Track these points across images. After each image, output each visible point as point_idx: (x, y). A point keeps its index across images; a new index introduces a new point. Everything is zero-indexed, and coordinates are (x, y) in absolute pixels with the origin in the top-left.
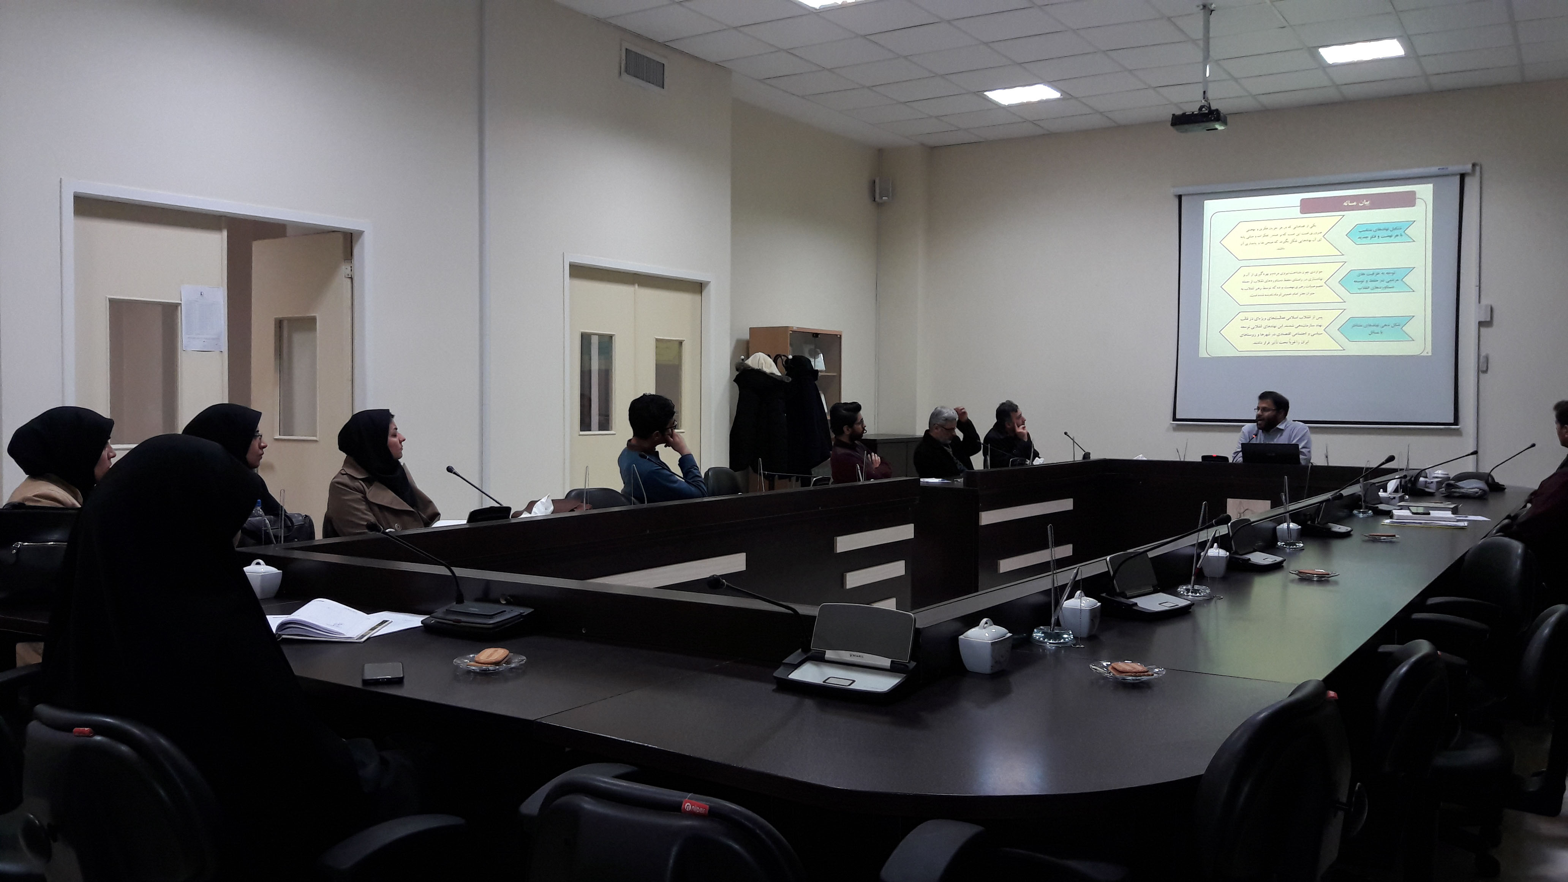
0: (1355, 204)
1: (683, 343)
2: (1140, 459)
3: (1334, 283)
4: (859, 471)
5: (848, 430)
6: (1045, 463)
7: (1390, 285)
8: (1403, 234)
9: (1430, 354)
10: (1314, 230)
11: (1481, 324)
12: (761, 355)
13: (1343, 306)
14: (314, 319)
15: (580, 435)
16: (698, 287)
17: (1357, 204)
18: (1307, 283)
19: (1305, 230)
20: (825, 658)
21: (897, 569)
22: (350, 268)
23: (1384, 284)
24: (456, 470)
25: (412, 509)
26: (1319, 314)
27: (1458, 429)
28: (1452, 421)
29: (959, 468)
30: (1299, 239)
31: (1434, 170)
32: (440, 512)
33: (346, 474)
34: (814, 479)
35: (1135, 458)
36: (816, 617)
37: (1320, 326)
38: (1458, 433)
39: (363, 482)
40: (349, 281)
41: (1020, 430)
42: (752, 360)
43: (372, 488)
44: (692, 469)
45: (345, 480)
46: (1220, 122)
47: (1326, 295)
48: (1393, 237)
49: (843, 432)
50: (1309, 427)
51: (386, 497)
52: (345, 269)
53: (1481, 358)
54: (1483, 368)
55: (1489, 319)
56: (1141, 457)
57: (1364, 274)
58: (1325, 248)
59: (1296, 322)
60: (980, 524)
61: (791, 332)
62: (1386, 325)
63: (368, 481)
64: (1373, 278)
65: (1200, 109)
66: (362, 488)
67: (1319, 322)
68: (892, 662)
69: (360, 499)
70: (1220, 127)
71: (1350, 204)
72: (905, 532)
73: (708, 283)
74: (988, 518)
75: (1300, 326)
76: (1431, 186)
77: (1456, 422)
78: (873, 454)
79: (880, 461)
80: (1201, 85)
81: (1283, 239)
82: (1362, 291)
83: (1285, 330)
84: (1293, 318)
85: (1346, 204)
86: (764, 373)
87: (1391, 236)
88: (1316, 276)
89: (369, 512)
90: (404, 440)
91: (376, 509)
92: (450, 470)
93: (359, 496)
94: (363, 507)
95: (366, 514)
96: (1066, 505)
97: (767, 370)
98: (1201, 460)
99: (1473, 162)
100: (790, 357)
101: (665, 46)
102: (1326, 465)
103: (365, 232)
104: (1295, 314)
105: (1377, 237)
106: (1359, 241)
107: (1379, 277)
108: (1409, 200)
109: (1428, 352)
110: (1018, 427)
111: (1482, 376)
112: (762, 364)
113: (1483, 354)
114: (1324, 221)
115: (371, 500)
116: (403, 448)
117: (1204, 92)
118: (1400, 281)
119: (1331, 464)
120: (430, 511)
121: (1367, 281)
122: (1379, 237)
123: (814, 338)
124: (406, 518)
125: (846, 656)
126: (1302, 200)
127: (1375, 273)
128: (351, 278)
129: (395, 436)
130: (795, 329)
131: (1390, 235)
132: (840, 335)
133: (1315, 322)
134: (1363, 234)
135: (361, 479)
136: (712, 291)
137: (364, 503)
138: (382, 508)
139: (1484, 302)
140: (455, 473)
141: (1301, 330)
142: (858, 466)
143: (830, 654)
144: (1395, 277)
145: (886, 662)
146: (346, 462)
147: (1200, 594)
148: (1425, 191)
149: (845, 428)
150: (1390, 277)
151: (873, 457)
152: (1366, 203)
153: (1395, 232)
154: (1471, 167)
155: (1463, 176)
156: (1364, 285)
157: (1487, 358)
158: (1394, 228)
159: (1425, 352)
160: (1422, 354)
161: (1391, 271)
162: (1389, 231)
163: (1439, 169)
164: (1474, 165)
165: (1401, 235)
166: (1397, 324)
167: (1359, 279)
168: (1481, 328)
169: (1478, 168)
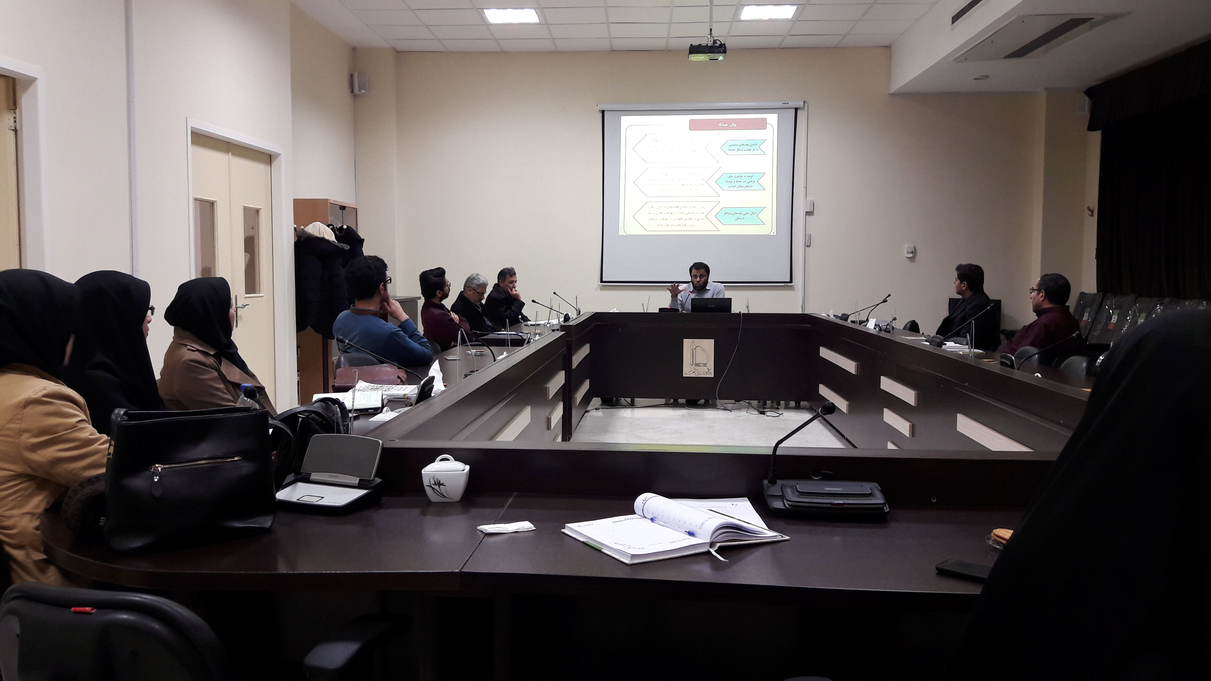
0: (727, 125)
1: (259, 211)
2: (615, 311)
3: (712, 182)
5: (440, 293)
7: (750, 184)
8: (758, 148)
9: (775, 234)
10: (698, 143)
11: (807, 213)
12: (316, 224)
13: (718, 199)
16: (269, 158)
17: (728, 126)
18: (692, 181)
19: (692, 143)
22: (12, 120)
23: (745, 184)
26: (701, 204)
27: (792, 286)
28: (789, 280)
31: (780, 104)
35: (611, 311)
37: (702, 214)
38: (792, 288)
39: (216, 357)
42: (311, 228)
43: (224, 364)
46: (723, 54)
47: (705, 190)
49: (435, 295)
50: (724, 286)
51: (234, 373)
53: (807, 237)
54: (808, 244)
55: (812, 211)
56: (615, 310)
57: (732, 177)
58: (706, 157)
59: (686, 211)
61: (329, 204)
62: (746, 213)
64: (738, 179)
66: (215, 364)
67: (702, 211)
70: (721, 58)
71: (723, 125)
73: (278, 155)
76: (776, 115)
77: (791, 282)
79: (458, 319)
82: (731, 188)
84: (682, 206)
85: (721, 125)
87: (750, 150)
88: (699, 176)
95: (225, 393)
97: (326, 237)
98: (658, 312)
99: (803, 100)
102: (747, 312)
103: (37, 81)
104: (686, 204)
105: (741, 150)
106: (729, 152)
107: (743, 179)
108: (762, 125)
109: (774, 232)
111: (807, 249)
113: (808, 234)
114: (706, 136)
115: (228, 378)
117: (711, 30)
118: (756, 182)
119: (750, 312)
121: (734, 182)
122: (742, 150)
126: (691, 121)
128: (15, 131)
130: (332, 202)
132: (357, 209)
133: (699, 211)
134: (732, 147)
135: (213, 356)
136: (283, 164)
137: (221, 381)
138: (236, 385)
139: (809, 198)
141: (689, 216)
144: (753, 179)
146: (175, 333)
148: (772, 118)
149: (438, 292)
150: (750, 179)
151: (453, 315)
152: (733, 125)
153: (753, 147)
154: (802, 103)
155: (796, 109)
156: (732, 184)
157: (810, 236)
158: (753, 144)
159: (772, 232)
160: (770, 234)
161: (751, 175)
162: (749, 146)
163: (783, 103)
164: (804, 102)
165: (757, 150)
166: (754, 213)
167: (729, 180)
168: (807, 216)
169: (806, 105)
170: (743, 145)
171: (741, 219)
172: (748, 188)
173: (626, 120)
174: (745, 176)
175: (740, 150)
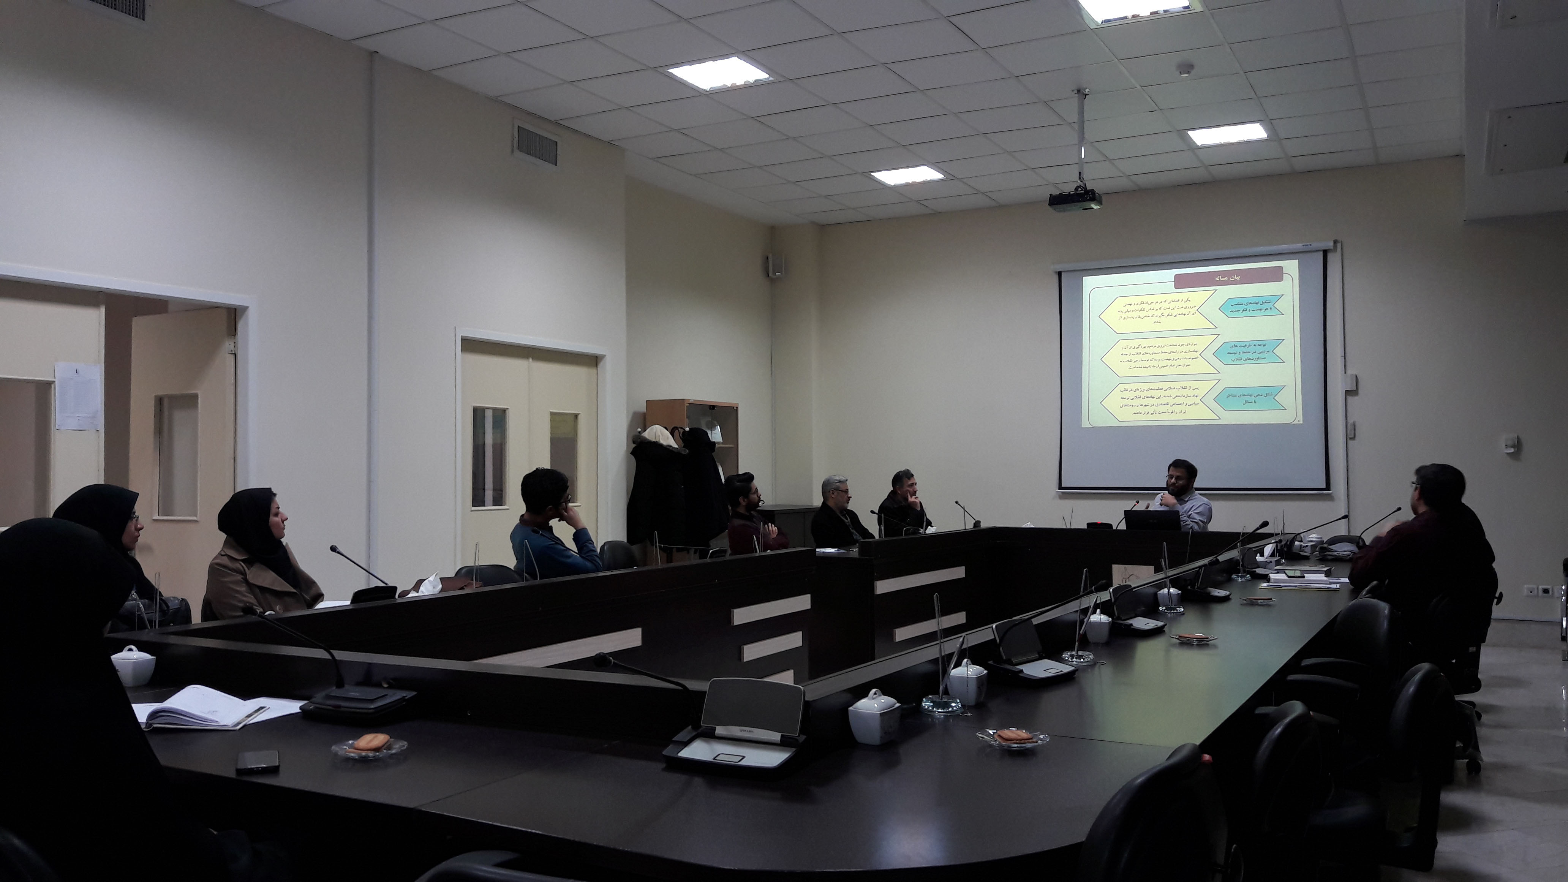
0: (1225, 279)
1: (579, 417)
2: (1028, 527)
3: (1209, 354)
4: (756, 542)
5: (744, 501)
6: (937, 532)
7: (1261, 356)
8: (1272, 307)
9: (1301, 422)
10: (1188, 304)
11: (1348, 393)
12: (657, 428)
13: (1218, 376)
14: (195, 397)
15: (472, 511)
16: (593, 361)
17: (1228, 279)
18: (1183, 355)
19: (1179, 304)
20: (716, 735)
21: (794, 640)
22: (233, 345)
23: (1256, 356)
24: (340, 549)
25: (295, 591)
26: (1194, 384)
27: (1330, 494)
28: (1324, 487)
29: (855, 537)
30: (1175, 312)
31: (1299, 246)
32: (324, 592)
33: (226, 555)
34: (711, 551)
35: (1024, 526)
36: (706, 692)
37: (1197, 396)
38: (1330, 498)
39: (243, 563)
40: (232, 357)
41: (911, 499)
42: (649, 433)
43: (254, 569)
44: (586, 544)
45: (225, 561)
46: (1096, 201)
47: (1199, 366)
48: (1263, 311)
49: (739, 503)
51: (267, 578)
52: (228, 345)
53: (1349, 425)
54: (1351, 435)
55: (1356, 389)
56: (1028, 525)
57: (1237, 346)
58: (1199, 322)
59: (1174, 393)
60: (875, 594)
61: (688, 405)
62: (1258, 395)
63: (249, 562)
64: (1245, 349)
65: (1076, 189)
66: (241, 568)
67: (1196, 392)
68: (782, 736)
69: (241, 581)
70: (1095, 207)
71: (1221, 279)
72: (802, 603)
73: (603, 357)
74: (883, 587)
75: (1177, 396)
76: (1297, 262)
77: (1328, 488)
78: (770, 524)
79: (777, 531)
80: (1077, 166)
81: (1159, 313)
82: (1236, 362)
83: (1165, 400)
84: (1171, 388)
85: (1218, 280)
86: (661, 446)
87: (1261, 310)
88: (1192, 348)
89: (249, 593)
90: (286, 519)
91: (257, 591)
92: (333, 549)
93: (239, 577)
94: (243, 589)
95: (245, 596)
96: (958, 573)
97: (664, 442)
98: (1086, 527)
99: (1334, 239)
100: (687, 429)
101: (557, 124)
103: (250, 308)
104: (1173, 385)
105: (1248, 310)
106: (1232, 314)
107: (1251, 349)
108: (1276, 275)
109: (1300, 419)
110: (911, 497)
111: (1350, 442)
112: (659, 436)
113: (1350, 421)
114: (1198, 295)
115: (252, 581)
116: (285, 527)
117: (1080, 173)
118: (1271, 353)
120: (313, 592)
121: (1240, 353)
122: (1249, 310)
123: (710, 411)
124: (288, 600)
125: (736, 731)
126: (1177, 277)
127: (1248, 345)
128: (235, 354)
129: (277, 515)
130: (691, 401)
131: (1260, 308)
132: (737, 408)
133: (1191, 392)
134: (1235, 307)
135: (242, 560)
136: (608, 366)
137: (244, 585)
138: (263, 589)
139: (1349, 372)
140: (339, 553)
141: (1178, 401)
142: (755, 537)
143: (720, 730)
144: (1266, 348)
145: (776, 737)
146: (226, 542)
147: (1084, 659)
148: (1291, 267)
149: (741, 500)
150: (1261, 349)
151: (770, 528)
152: (1236, 278)
153: (1264, 305)
154: (1331, 244)
155: (1325, 253)
156: (1237, 356)
157: (1354, 425)
158: (1264, 302)
159: (1297, 420)
160: (1295, 422)
161: (1264, 343)
162: (1259, 304)
163: (1303, 246)
164: (1335, 242)
165: (1271, 309)
166: (1269, 394)
167: (1232, 351)
168: (1348, 397)
169: (1339, 245)
170: (1251, 303)
171: (1252, 402)
172: (1259, 361)
173: (1090, 282)
174: (1255, 345)
175: (1246, 310)
